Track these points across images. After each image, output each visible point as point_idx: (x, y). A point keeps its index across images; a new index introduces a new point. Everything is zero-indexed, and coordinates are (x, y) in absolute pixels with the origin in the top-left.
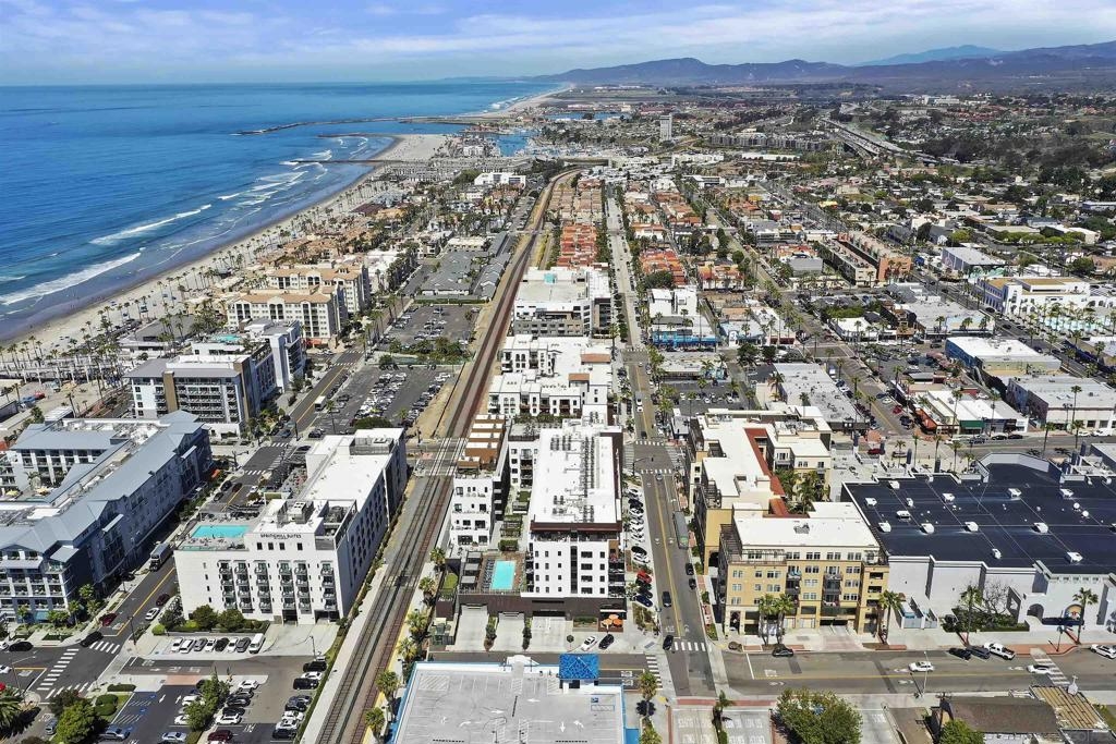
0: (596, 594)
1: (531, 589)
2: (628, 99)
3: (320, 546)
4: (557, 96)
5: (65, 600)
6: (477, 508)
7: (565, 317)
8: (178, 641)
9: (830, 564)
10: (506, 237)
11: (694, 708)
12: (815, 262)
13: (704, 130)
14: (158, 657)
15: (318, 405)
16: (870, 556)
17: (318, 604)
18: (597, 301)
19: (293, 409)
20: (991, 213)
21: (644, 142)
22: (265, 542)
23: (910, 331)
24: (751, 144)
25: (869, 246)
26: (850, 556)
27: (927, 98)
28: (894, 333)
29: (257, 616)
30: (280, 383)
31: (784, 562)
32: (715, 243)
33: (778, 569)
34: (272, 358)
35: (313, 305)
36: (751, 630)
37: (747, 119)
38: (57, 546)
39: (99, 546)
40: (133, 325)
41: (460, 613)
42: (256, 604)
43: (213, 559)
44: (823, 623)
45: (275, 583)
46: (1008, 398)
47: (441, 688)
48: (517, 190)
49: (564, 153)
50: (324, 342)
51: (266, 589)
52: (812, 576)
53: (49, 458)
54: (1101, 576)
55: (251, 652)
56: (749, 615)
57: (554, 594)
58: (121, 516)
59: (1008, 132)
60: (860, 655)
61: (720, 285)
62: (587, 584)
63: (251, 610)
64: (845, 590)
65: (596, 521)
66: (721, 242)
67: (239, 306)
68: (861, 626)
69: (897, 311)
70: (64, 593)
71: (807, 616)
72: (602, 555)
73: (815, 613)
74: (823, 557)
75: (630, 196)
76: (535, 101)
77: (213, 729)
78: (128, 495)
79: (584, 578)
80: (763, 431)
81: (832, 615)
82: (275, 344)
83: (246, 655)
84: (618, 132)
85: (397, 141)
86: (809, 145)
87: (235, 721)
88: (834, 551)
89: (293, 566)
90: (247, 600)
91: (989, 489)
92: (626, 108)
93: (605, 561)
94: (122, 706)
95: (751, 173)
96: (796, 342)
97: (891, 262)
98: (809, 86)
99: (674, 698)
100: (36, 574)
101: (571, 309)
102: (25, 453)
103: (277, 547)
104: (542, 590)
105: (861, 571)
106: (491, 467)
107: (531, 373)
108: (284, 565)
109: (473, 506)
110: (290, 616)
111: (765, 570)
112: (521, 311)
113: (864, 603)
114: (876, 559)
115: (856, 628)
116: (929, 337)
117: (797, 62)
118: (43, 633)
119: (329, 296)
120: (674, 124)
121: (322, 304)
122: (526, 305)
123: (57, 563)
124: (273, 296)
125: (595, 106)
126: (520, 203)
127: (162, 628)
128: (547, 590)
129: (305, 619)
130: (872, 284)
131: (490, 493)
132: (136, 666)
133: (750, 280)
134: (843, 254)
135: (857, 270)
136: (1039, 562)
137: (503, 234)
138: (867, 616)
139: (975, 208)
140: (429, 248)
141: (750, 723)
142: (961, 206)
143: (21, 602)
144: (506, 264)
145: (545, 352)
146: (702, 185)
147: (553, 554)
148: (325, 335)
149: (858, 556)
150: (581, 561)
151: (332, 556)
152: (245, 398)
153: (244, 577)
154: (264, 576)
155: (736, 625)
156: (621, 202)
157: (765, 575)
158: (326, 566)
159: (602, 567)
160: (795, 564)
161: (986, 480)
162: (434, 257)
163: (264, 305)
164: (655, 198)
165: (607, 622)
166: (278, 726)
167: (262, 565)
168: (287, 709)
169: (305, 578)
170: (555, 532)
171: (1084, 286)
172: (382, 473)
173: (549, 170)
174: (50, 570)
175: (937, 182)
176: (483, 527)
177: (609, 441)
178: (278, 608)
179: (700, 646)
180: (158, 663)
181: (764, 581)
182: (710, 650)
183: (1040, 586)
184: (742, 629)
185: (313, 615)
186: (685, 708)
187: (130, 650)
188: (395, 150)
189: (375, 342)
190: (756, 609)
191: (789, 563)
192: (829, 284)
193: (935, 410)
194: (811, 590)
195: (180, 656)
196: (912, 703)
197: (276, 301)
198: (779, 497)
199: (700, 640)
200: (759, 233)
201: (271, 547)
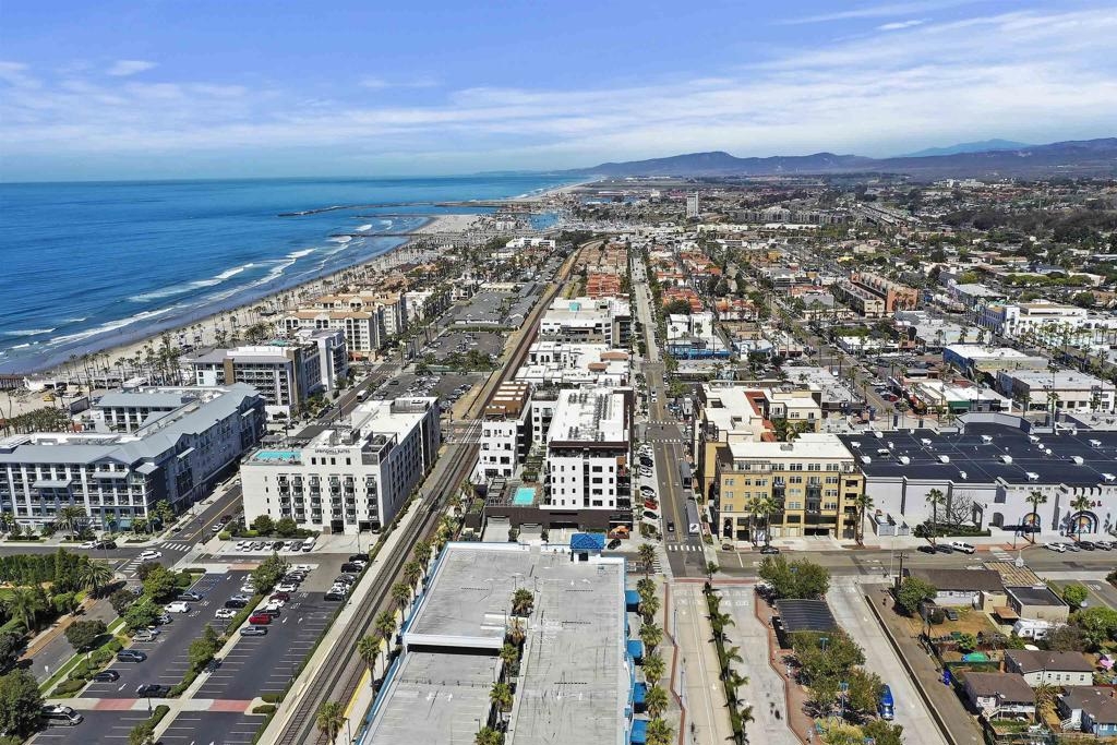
0: (606, 506)
1: (548, 502)
2: (657, 187)
3: (366, 461)
4: (588, 186)
5: (146, 509)
6: (503, 446)
7: (587, 332)
8: (241, 542)
9: (811, 475)
10: (535, 285)
11: (689, 584)
12: (829, 299)
13: (731, 209)
14: (223, 554)
15: (360, 397)
16: (847, 467)
17: (362, 515)
18: (617, 319)
19: (336, 401)
20: (1001, 263)
21: (672, 218)
22: (318, 457)
23: (911, 344)
24: (777, 218)
25: (879, 283)
26: (828, 467)
27: (952, 182)
28: (896, 346)
29: (309, 526)
30: (325, 381)
31: (770, 473)
32: (733, 286)
33: (765, 477)
34: (319, 357)
35: (356, 321)
36: (743, 535)
37: (773, 200)
38: (140, 463)
39: (174, 471)
40: (188, 349)
41: (486, 524)
42: (308, 516)
43: (274, 472)
44: (808, 532)
45: (326, 495)
46: (997, 388)
47: (468, 560)
48: (547, 250)
49: (594, 227)
50: (365, 355)
51: (317, 500)
52: (795, 486)
53: (127, 415)
54: (1053, 487)
55: (304, 550)
56: (741, 522)
57: (569, 507)
58: (191, 449)
59: (1029, 207)
60: (838, 553)
61: (735, 316)
62: (597, 497)
63: (304, 521)
64: (826, 500)
65: (606, 440)
66: (739, 287)
67: (288, 322)
68: (840, 532)
69: (900, 327)
70: (145, 503)
71: (792, 525)
72: (611, 469)
73: (799, 522)
74: (805, 468)
75: (655, 255)
76: (567, 189)
77: (273, 594)
78: (198, 433)
79: (596, 491)
80: (763, 394)
81: (816, 524)
82: (322, 344)
83: (301, 552)
84: (647, 211)
85: (432, 220)
86: (833, 219)
87: (292, 589)
88: (814, 462)
89: (342, 479)
90: (301, 511)
91: (965, 438)
92: (656, 194)
93: (614, 475)
94: (195, 582)
95: (773, 237)
96: (803, 355)
97: (898, 294)
98: (837, 176)
99: (672, 579)
100: (122, 485)
101: (594, 325)
102: (107, 410)
103: (328, 462)
104: (559, 502)
105: (838, 481)
106: (516, 415)
107: (555, 366)
108: (334, 478)
109: (499, 445)
110: (338, 528)
111: (753, 479)
112: (547, 328)
113: (842, 510)
114: (852, 468)
115: (836, 536)
116: (929, 350)
117: (825, 155)
118: (125, 538)
119: (370, 314)
120: (700, 204)
121: (364, 320)
122: (552, 322)
123: (139, 475)
124: (318, 313)
125: (625, 193)
126: (549, 262)
127: (228, 534)
128: (563, 502)
129: (351, 530)
130: (880, 316)
131: (514, 434)
132: (207, 558)
133: (765, 315)
134: (854, 291)
135: (866, 302)
136: (999, 478)
137: (532, 283)
138: (846, 522)
139: (987, 261)
140: (462, 292)
141: (738, 593)
142: (974, 260)
143: (107, 511)
144: (534, 304)
145: (567, 354)
146: (725, 247)
147: (568, 469)
148: (366, 349)
149: (836, 467)
150: (592, 475)
151: (375, 470)
152: (295, 383)
153: (299, 489)
154: (316, 489)
155: (728, 533)
156: (646, 259)
157: (753, 483)
158: (371, 479)
159: (611, 481)
160: (780, 474)
161: (962, 432)
162: (466, 299)
163: (311, 320)
164: (679, 258)
165: (615, 531)
166: (329, 592)
167: (316, 478)
168: (336, 581)
169: (351, 490)
170: (570, 450)
171: (1083, 312)
172: (418, 424)
173: (579, 239)
174: (134, 481)
175: (951, 242)
176: (508, 462)
177: (621, 396)
178: (327, 519)
179: (697, 548)
180: (223, 557)
181: (753, 489)
182: (706, 550)
183: (1000, 498)
184: (735, 535)
185: (357, 526)
186: (680, 584)
187: (199, 549)
188: (431, 226)
189: (411, 357)
190: (745, 515)
191: (775, 474)
192: (839, 315)
193: (927, 396)
194: (795, 500)
195: (242, 553)
196: (880, 580)
197: (322, 318)
198: (769, 431)
199: (697, 544)
200: (776, 278)
201: (324, 461)
